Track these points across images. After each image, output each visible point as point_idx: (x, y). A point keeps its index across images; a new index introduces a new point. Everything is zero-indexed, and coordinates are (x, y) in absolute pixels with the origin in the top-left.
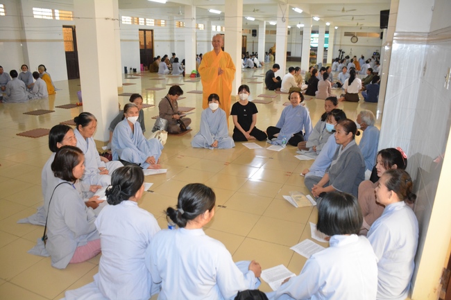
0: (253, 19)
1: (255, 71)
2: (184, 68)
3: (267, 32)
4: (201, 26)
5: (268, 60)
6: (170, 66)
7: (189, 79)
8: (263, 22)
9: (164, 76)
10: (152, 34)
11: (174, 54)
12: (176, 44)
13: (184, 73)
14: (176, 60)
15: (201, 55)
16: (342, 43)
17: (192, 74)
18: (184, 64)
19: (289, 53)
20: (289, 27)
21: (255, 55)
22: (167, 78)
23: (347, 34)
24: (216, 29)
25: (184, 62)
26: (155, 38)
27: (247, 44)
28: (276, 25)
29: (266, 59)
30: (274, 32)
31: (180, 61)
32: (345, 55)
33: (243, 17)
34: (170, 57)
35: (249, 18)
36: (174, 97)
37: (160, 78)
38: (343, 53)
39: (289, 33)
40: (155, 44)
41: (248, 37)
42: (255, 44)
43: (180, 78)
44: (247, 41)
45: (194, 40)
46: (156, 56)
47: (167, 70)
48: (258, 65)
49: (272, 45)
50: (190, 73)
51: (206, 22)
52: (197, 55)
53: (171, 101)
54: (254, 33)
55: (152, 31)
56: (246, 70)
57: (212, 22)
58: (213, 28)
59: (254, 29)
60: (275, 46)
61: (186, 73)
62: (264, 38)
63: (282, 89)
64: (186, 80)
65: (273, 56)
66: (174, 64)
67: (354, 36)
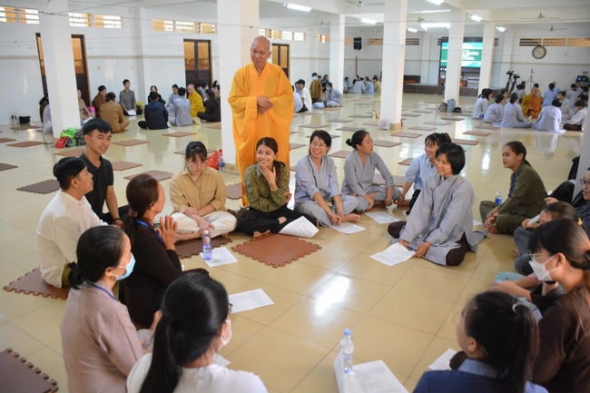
16: (515, 60)
23: (524, 42)
32: (519, 82)
38: (516, 77)
42: (358, 62)
55: (288, 46)
67: (539, 46)
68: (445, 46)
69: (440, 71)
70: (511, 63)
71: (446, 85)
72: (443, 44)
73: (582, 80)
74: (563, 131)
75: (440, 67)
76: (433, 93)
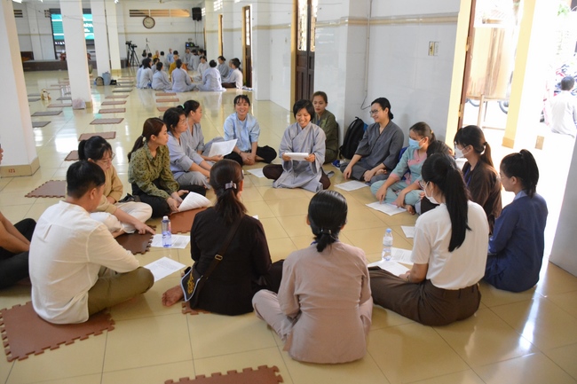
16: (128, 31)
23: (134, 13)
38: (134, 47)
67: (148, 17)
68: (56, 19)
69: (55, 45)
70: (126, 34)
71: (68, 59)
72: (53, 16)
73: (190, 46)
74: (225, 90)
75: (54, 41)
76: (57, 69)
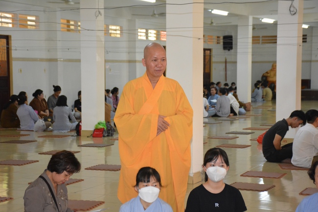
0: (225, 13)
1: (232, 123)
2: (79, 118)
3: (255, 39)
4: (115, 30)
5: (260, 99)
6: (47, 113)
7: (90, 141)
8: (247, 18)
9: (34, 136)
10: (8, 43)
11: (57, 89)
12: (60, 65)
13: (78, 129)
14: (62, 101)
15: (115, 91)
17: (96, 130)
18: (80, 110)
19: (306, 83)
20: (305, 26)
21: (230, 88)
22: (41, 140)
24: (147, 35)
25: (78, 104)
26: (14, 54)
27: (214, 66)
28: (275, 24)
29: (254, 97)
30: (273, 39)
31: (70, 102)
33: (205, 10)
34: (47, 94)
35: (216, 12)
36: (61, 177)
37: (22, 138)
39: (305, 39)
40: (15, 67)
41: (214, 53)
42: (230, 65)
43: (70, 139)
44: (214, 59)
45: (100, 59)
46: (15, 91)
47: (41, 122)
48: (237, 108)
49: (267, 68)
50: (92, 129)
51: (124, 22)
52: (107, 91)
53: (53, 185)
54: (228, 43)
55: (7, 38)
56: (212, 120)
57: (138, 22)
58: (141, 35)
59: (227, 34)
60: (274, 68)
61: (83, 128)
62: (250, 50)
63: (296, 159)
64: (83, 143)
65: (269, 90)
66: (57, 110)
